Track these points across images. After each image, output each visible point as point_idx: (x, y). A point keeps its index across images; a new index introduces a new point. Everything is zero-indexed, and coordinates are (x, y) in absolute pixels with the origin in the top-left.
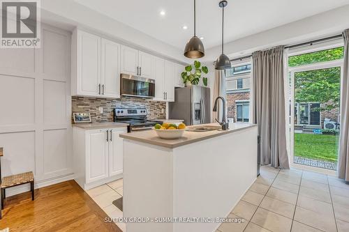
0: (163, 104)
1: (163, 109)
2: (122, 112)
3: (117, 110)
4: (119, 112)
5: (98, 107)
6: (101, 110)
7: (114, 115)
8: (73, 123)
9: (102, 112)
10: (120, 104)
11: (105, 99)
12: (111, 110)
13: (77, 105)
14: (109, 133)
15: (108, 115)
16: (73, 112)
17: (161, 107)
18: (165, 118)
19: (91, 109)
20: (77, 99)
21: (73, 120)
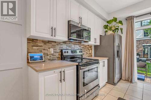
0: (91, 47)
1: (91, 50)
2: (67, 52)
3: (64, 51)
4: (65, 52)
5: (49, 48)
6: (52, 51)
7: (62, 54)
8: (28, 62)
9: (52, 53)
10: (65, 46)
11: (55, 42)
12: (59, 51)
13: (32, 46)
14: (63, 73)
15: (58, 55)
16: (28, 53)
17: (90, 48)
18: (92, 56)
19: (44, 50)
20: (32, 41)
21: (28, 59)
